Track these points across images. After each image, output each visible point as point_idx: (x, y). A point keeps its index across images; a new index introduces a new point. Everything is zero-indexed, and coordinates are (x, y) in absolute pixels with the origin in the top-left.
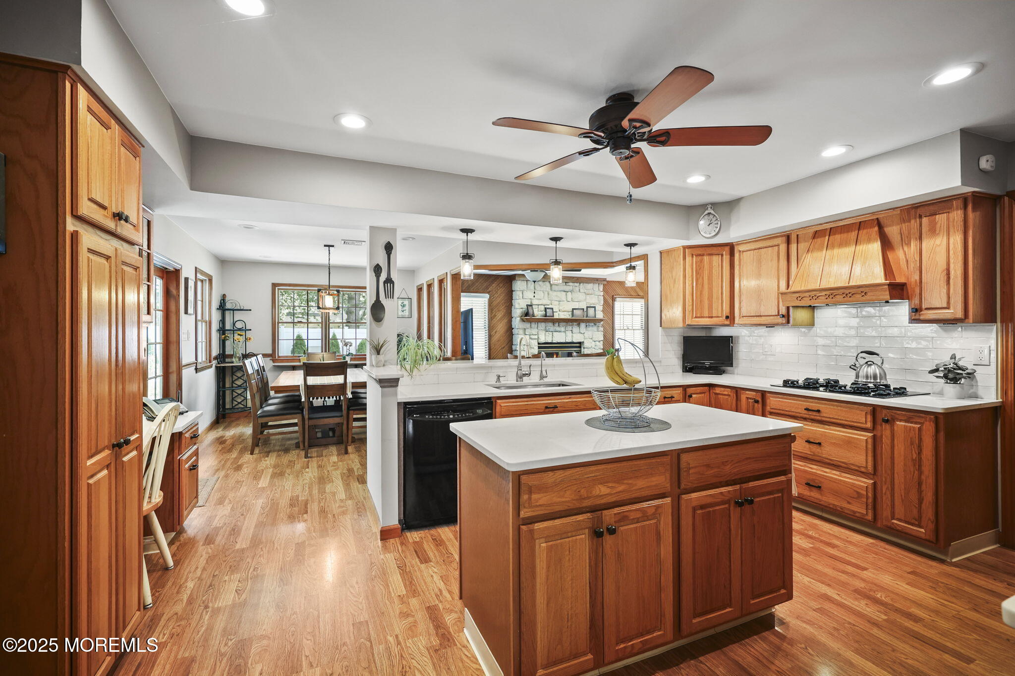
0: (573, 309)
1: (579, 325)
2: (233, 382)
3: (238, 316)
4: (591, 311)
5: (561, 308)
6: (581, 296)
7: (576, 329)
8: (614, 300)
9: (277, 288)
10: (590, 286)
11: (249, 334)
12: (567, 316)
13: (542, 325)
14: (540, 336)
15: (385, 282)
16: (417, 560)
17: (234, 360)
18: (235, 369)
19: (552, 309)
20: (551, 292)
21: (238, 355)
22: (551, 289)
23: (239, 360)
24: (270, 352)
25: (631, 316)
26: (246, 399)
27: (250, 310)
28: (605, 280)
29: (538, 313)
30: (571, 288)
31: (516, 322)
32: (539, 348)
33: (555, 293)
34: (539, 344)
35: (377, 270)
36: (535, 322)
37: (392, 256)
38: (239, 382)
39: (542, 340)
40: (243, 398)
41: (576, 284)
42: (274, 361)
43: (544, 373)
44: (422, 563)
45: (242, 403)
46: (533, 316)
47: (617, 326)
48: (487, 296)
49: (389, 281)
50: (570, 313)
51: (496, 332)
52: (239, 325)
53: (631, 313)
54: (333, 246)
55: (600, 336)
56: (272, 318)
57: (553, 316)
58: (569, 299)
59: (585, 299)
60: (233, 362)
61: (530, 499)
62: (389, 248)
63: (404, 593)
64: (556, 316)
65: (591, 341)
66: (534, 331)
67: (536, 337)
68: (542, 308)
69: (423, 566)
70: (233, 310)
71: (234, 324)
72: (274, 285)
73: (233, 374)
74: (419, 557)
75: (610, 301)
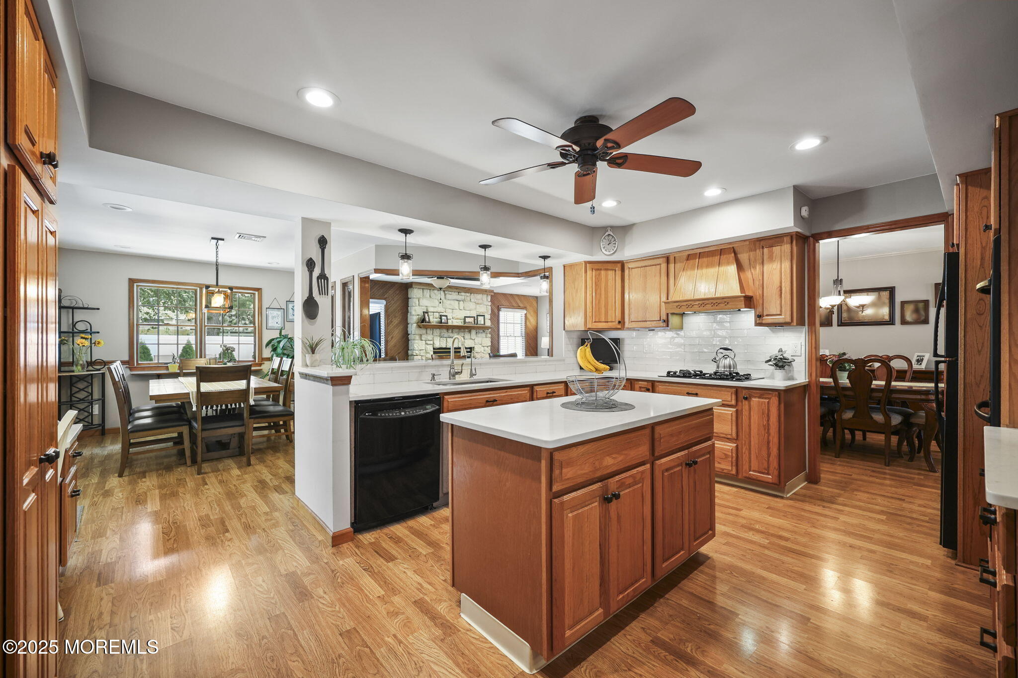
0: (465, 317)
1: (470, 332)
2: (72, 395)
3: (79, 315)
4: (481, 319)
5: (454, 316)
6: (472, 305)
7: (467, 336)
8: (499, 310)
9: (135, 284)
10: (479, 296)
11: (95, 338)
12: (459, 323)
13: (437, 332)
14: (435, 342)
15: (318, 278)
16: (382, 560)
17: (74, 368)
18: (74, 380)
19: (446, 316)
20: (445, 301)
21: (81, 362)
22: (445, 298)
23: (83, 368)
24: (126, 358)
25: (513, 325)
26: (92, 414)
27: (98, 309)
28: (492, 291)
29: (434, 319)
30: (463, 297)
31: (413, 328)
32: (434, 353)
33: (449, 302)
34: (434, 349)
35: (310, 264)
36: (431, 328)
37: (326, 250)
38: (82, 395)
39: (437, 345)
40: (86, 414)
41: (468, 294)
42: (131, 369)
43: (474, 372)
44: (388, 562)
45: (86, 420)
46: (429, 322)
47: (501, 333)
48: (384, 302)
49: (323, 277)
50: (462, 321)
51: (392, 338)
52: (81, 327)
53: (513, 322)
54: (223, 240)
55: (488, 342)
56: (129, 319)
57: (447, 323)
58: (461, 308)
59: (476, 309)
60: (73, 371)
61: (561, 473)
62: (323, 242)
63: (383, 593)
64: (450, 323)
65: (480, 346)
66: (430, 337)
67: (432, 342)
68: (437, 315)
69: (390, 564)
70: (73, 308)
71: (74, 325)
72: (132, 282)
73: (72, 385)
74: (382, 557)
75: (496, 311)
